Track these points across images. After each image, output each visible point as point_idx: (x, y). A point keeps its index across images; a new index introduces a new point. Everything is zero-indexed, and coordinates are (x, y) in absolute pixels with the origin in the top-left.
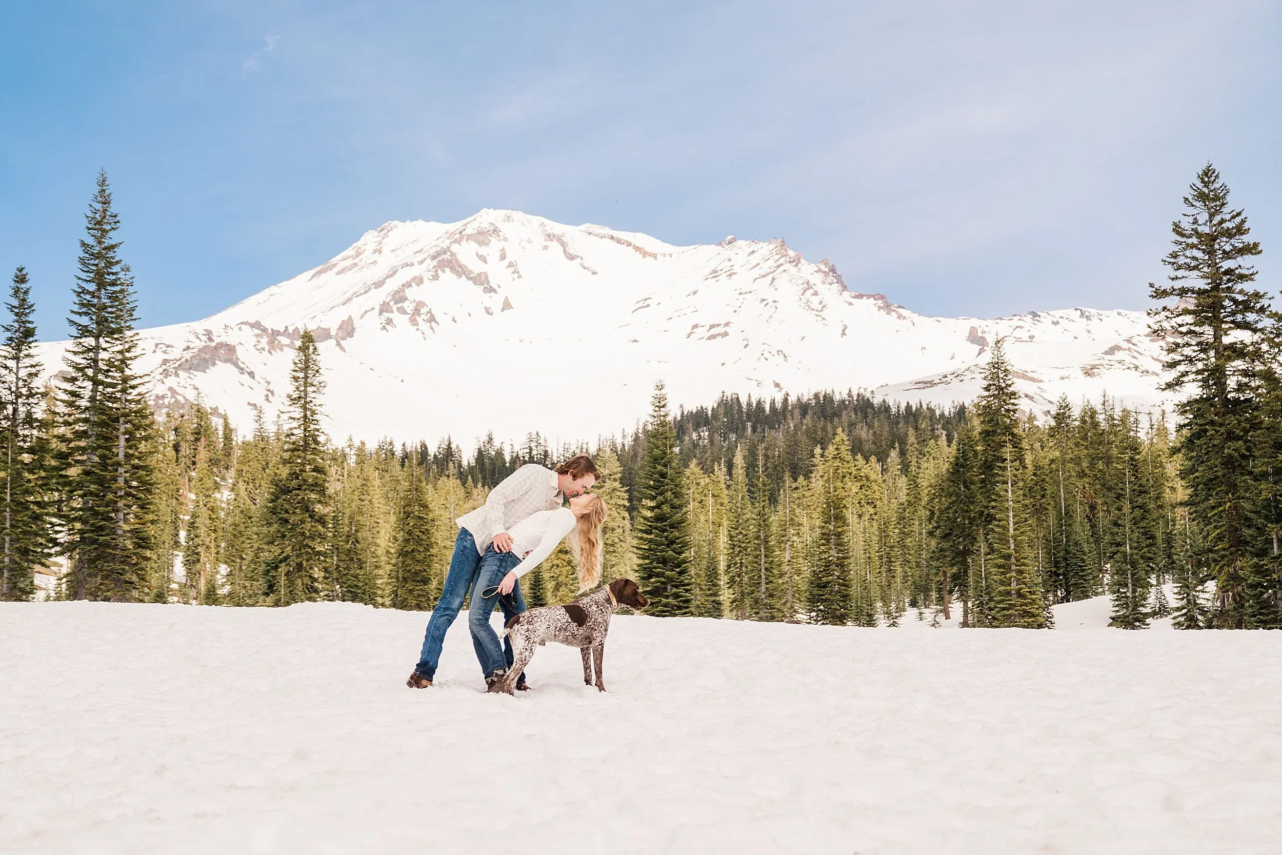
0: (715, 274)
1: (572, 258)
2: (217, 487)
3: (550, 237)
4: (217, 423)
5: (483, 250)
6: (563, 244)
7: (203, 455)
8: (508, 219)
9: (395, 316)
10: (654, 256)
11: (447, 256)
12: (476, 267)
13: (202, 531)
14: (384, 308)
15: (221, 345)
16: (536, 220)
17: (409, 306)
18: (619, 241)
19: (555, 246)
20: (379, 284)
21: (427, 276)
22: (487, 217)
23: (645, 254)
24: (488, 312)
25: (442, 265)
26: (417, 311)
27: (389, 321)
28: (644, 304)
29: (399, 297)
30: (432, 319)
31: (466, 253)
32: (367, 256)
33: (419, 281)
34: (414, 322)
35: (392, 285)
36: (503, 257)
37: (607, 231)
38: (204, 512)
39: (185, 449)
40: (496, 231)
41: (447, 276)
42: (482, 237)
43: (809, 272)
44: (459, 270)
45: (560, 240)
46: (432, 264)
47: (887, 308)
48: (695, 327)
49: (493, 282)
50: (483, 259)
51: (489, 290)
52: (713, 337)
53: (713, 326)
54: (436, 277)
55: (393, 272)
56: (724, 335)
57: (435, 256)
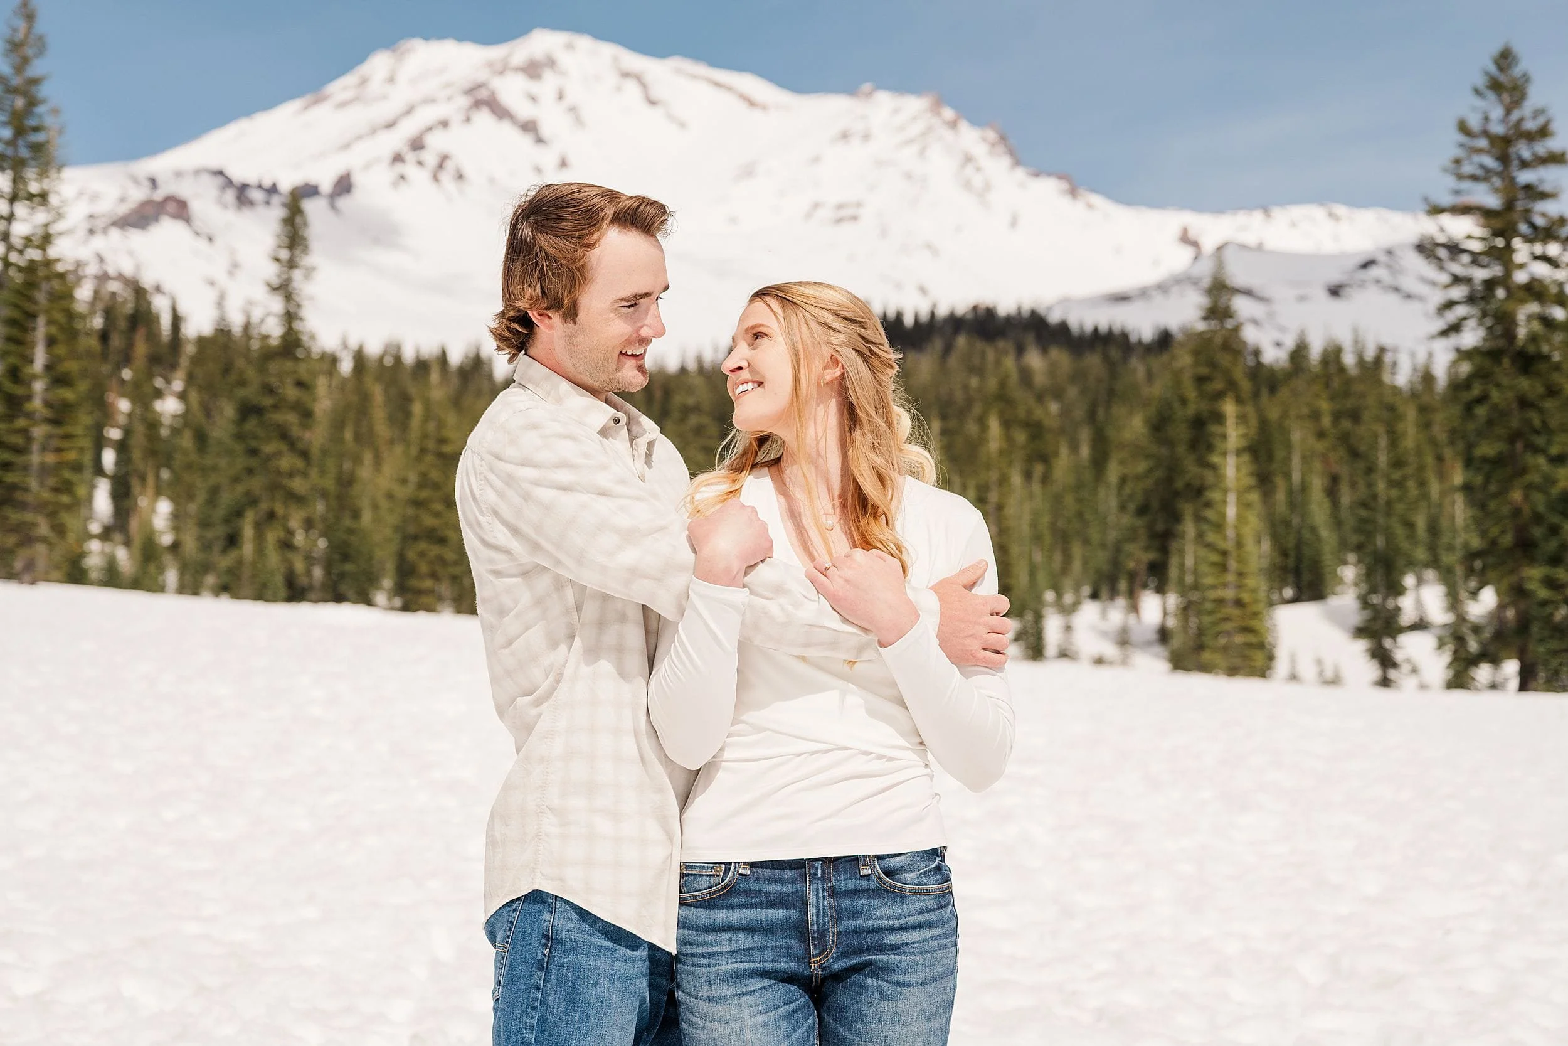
0: (845, 136)
1: (652, 103)
2: (159, 394)
3: (626, 75)
4: (160, 305)
5: (534, 87)
6: (644, 86)
7: (141, 349)
8: (570, 47)
9: (410, 169)
10: (764, 107)
11: (483, 94)
12: (524, 110)
13: (137, 454)
14: (398, 158)
15: (169, 199)
16: (608, 51)
17: (430, 157)
18: (718, 85)
19: (632, 87)
20: (391, 125)
21: (456, 120)
22: (542, 43)
23: (751, 103)
25: (478, 104)
26: (441, 166)
27: (402, 177)
28: (748, 171)
29: (417, 145)
30: (460, 177)
31: (511, 91)
32: (376, 85)
33: (445, 124)
34: (436, 178)
35: (408, 128)
36: (561, 97)
37: (702, 70)
38: (140, 429)
39: (116, 341)
40: (551, 63)
41: (483, 118)
42: (533, 70)
43: (971, 138)
44: (500, 111)
45: (639, 78)
46: (464, 102)
47: (1073, 192)
48: (816, 206)
49: (545, 131)
50: (533, 99)
51: (540, 140)
52: (839, 221)
53: (840, 207)
54: (468, 120)
55: (409, 111)
56: (854, 218)
57: (469, 92)
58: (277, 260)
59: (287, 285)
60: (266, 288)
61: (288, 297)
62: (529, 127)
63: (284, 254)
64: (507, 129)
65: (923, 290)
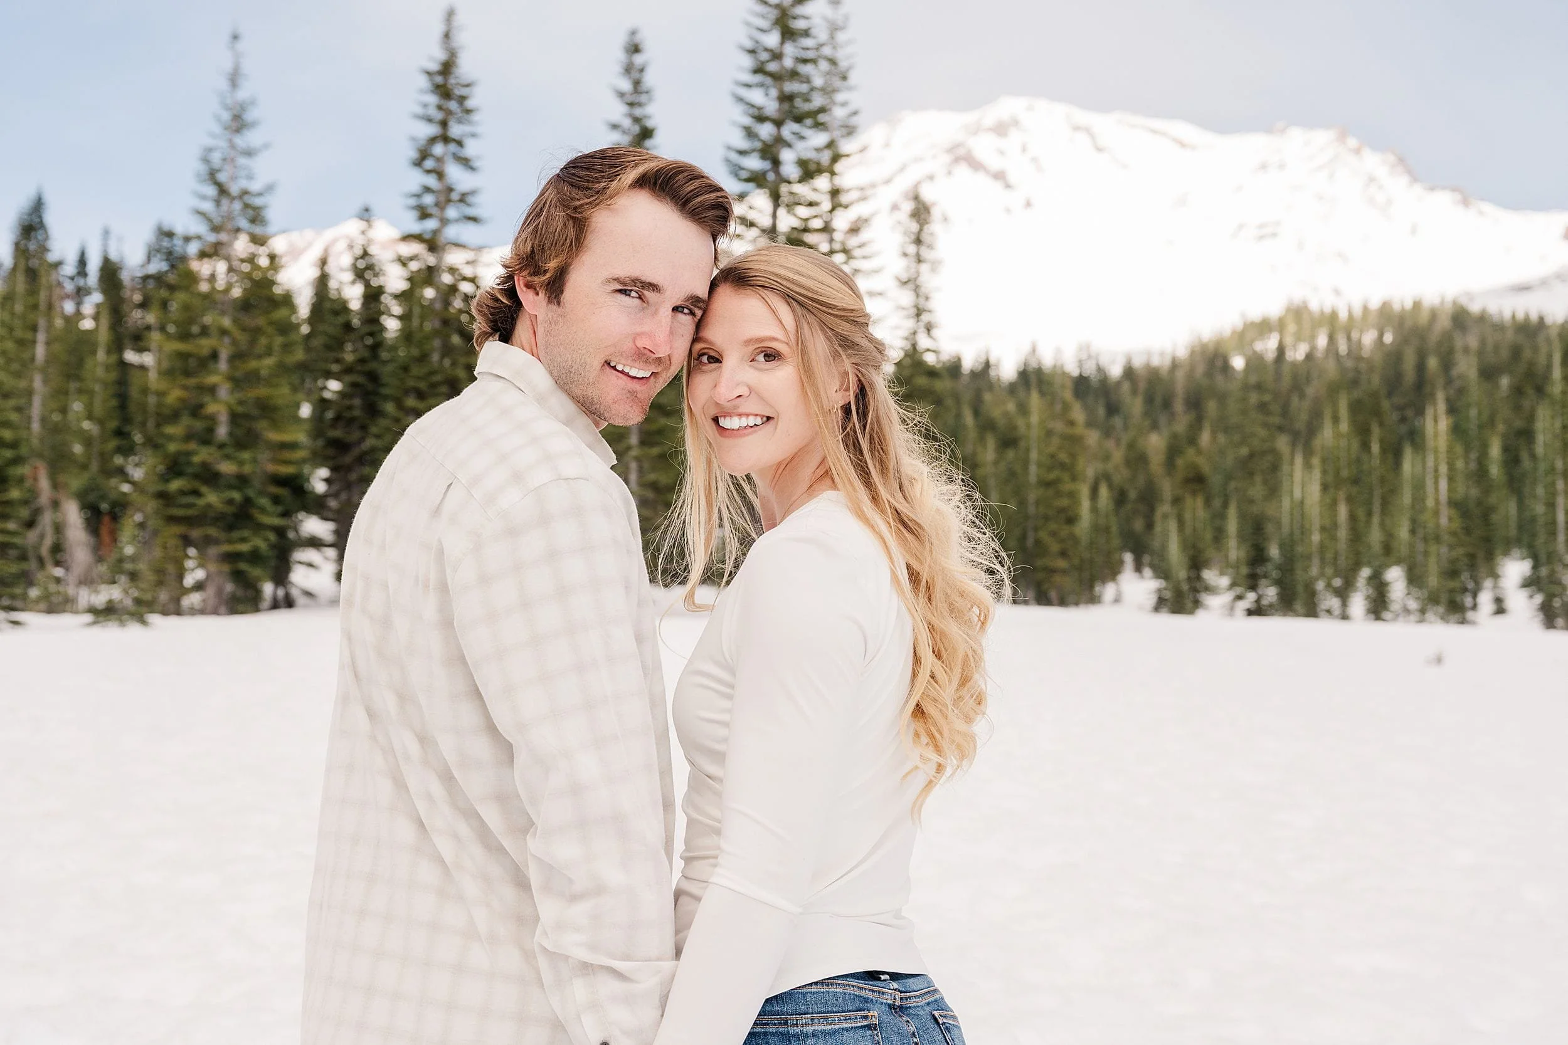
0: (1264, 167)
1: (1100, 149)
3: (1077, 128)
5: (1002, 143)
6: (1092, 136)
8: (1032, 109)
10: (1194, 148)
11: (961, 152)
12: (994, 163)
16: (1061, 108)
18: (1154, 132)
19: (1082, 138)
21: (940, 173)
22: (1008, 107)
23: (1182, 145)
24: (1008, 211)
25: (957, 160)
28: (1182, 201)
31: (984, 147)
33: (931, 178)
36: (1024, 149)
37: (1141, 120)
40: (1015, 123)
41: (963, 170)
42: (1001, 129)
43: (1374, 162)
44: (976, 165)
45: (1088, 130)
46: (946, 158)
47: (1466, 202)
48: (1241, 227)
49: (1012, 178)
50: (1002, 153)
51: (1008, 186)
52: (1261, 238)
53: (1261, 226)
54: (949, 173)
55: (902, 169)
56: (1274, 235)
57: (950, 150)
58: (905, 255)
59: (915, 279)
60: (897, 283)
61: (917, 290)
62: (999, 176)
63: (912, 249)
64: (981, 178)
65: (1337, 292)
